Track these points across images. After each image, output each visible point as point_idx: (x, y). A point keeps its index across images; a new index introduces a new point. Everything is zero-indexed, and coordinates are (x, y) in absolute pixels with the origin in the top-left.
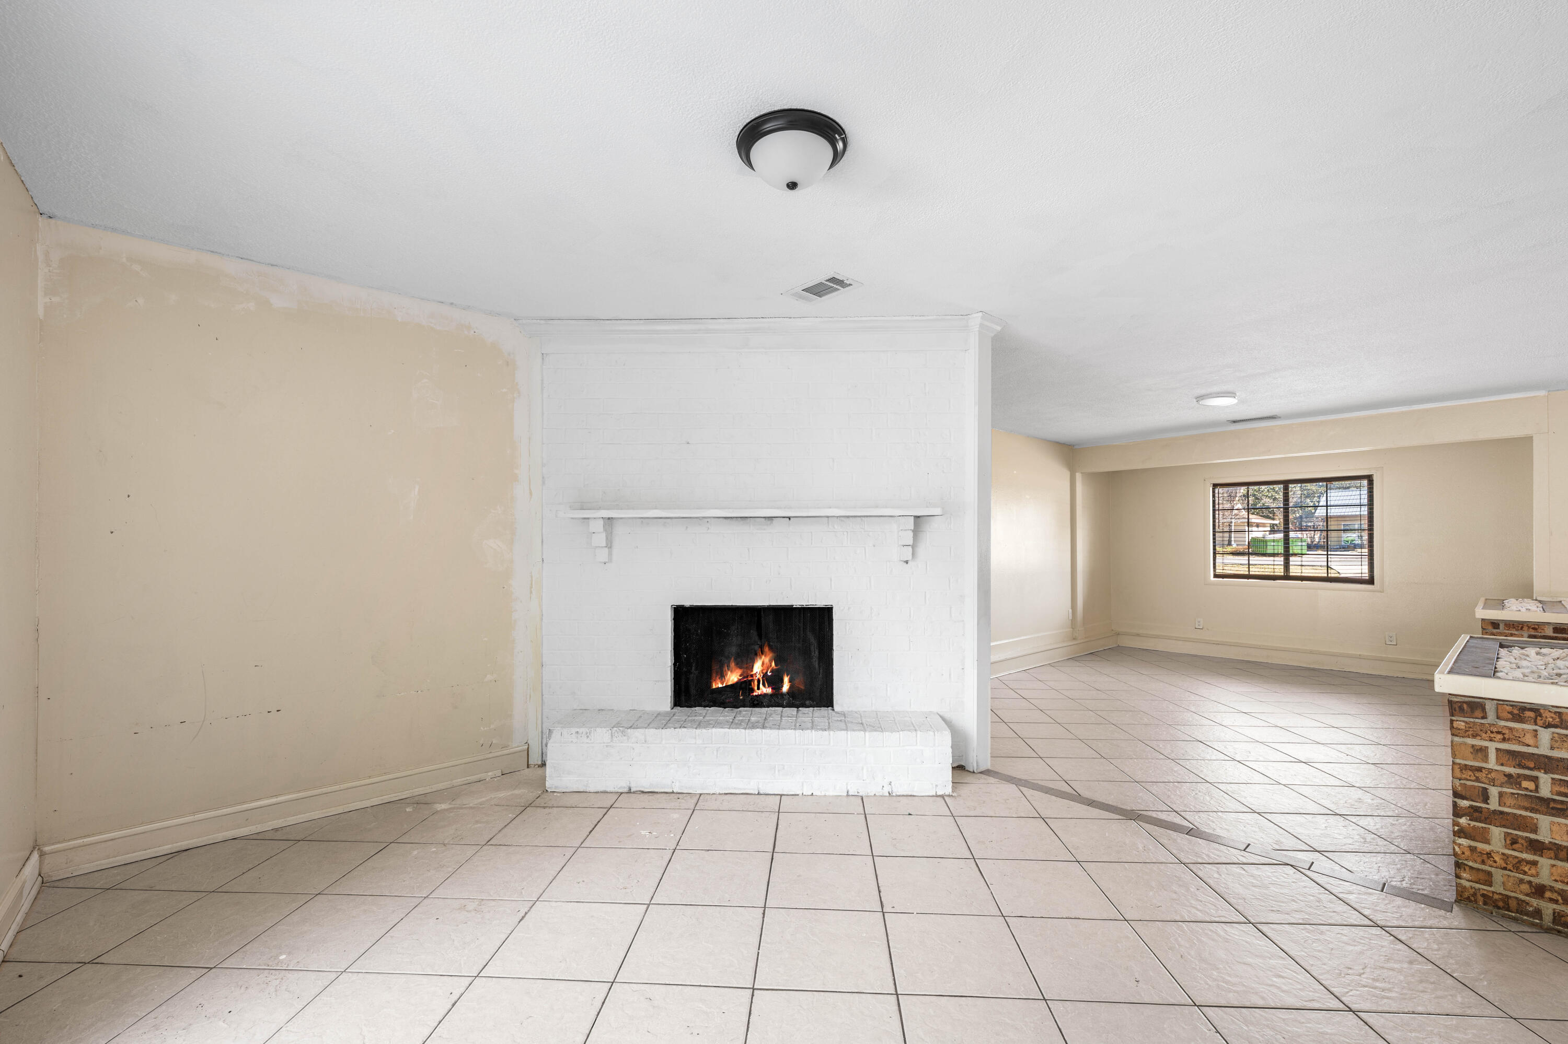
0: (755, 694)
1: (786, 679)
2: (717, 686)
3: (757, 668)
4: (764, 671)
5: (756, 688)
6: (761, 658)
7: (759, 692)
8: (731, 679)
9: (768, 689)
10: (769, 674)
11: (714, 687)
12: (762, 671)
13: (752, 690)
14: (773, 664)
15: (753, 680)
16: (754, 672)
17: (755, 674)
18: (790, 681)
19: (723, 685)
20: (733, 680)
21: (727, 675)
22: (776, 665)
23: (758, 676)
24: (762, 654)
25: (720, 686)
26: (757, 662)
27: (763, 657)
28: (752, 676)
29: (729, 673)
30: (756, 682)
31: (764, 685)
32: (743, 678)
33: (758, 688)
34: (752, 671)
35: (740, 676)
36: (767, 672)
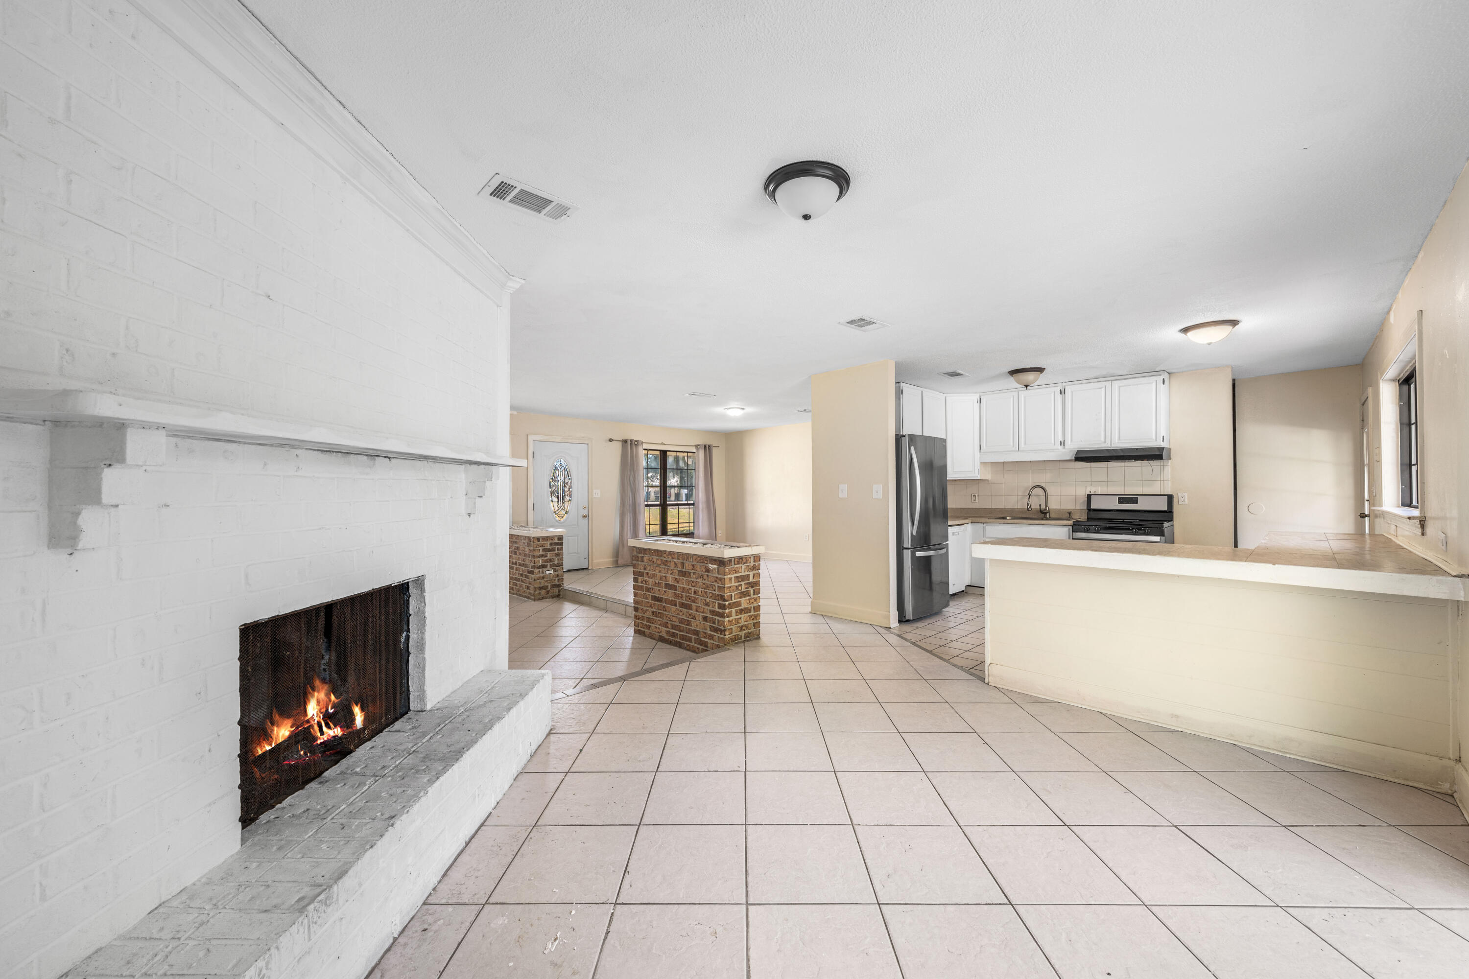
0: (319, 742)
1: (357, 710)
2: (264, 750)
3: (312, 709)
4: (323, 710)
5: (319, 734)
6: (313, 696)
7: (325, 737)
8: (281, 735)
9: (336, 730)
10: (331, 711)
11: (260, 752)
12: (320, 710)
13: (315, 739)
14: (333, 697)
15: (312, 726)
16: (310, 715)
17: (312, 717)
18: (362, 709)
19: (271, 745)
20: (283, 735)
21: (272, 731)
22: (336, 697)
23: (317, 719)
24: (314, 690)
25: (268, 748)
26: (309, 702)
27: (316, 694)
28: (308, 721)
29: (275, 729)
30: (316, 727)
31: (329, 727)
32: (297, 728)
33: (322, 733)
34: (306, 715)
35: (292, 727)
36: (327, 709)
